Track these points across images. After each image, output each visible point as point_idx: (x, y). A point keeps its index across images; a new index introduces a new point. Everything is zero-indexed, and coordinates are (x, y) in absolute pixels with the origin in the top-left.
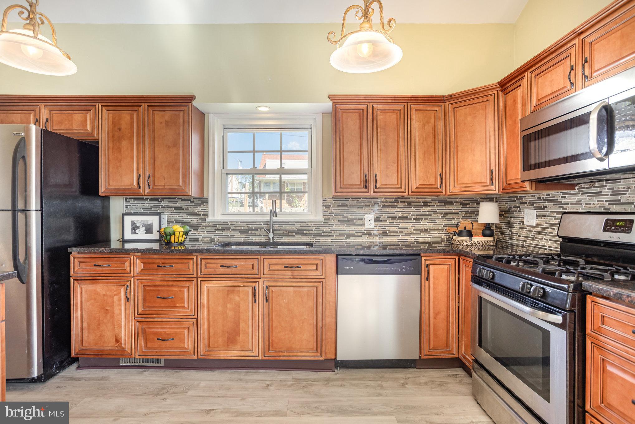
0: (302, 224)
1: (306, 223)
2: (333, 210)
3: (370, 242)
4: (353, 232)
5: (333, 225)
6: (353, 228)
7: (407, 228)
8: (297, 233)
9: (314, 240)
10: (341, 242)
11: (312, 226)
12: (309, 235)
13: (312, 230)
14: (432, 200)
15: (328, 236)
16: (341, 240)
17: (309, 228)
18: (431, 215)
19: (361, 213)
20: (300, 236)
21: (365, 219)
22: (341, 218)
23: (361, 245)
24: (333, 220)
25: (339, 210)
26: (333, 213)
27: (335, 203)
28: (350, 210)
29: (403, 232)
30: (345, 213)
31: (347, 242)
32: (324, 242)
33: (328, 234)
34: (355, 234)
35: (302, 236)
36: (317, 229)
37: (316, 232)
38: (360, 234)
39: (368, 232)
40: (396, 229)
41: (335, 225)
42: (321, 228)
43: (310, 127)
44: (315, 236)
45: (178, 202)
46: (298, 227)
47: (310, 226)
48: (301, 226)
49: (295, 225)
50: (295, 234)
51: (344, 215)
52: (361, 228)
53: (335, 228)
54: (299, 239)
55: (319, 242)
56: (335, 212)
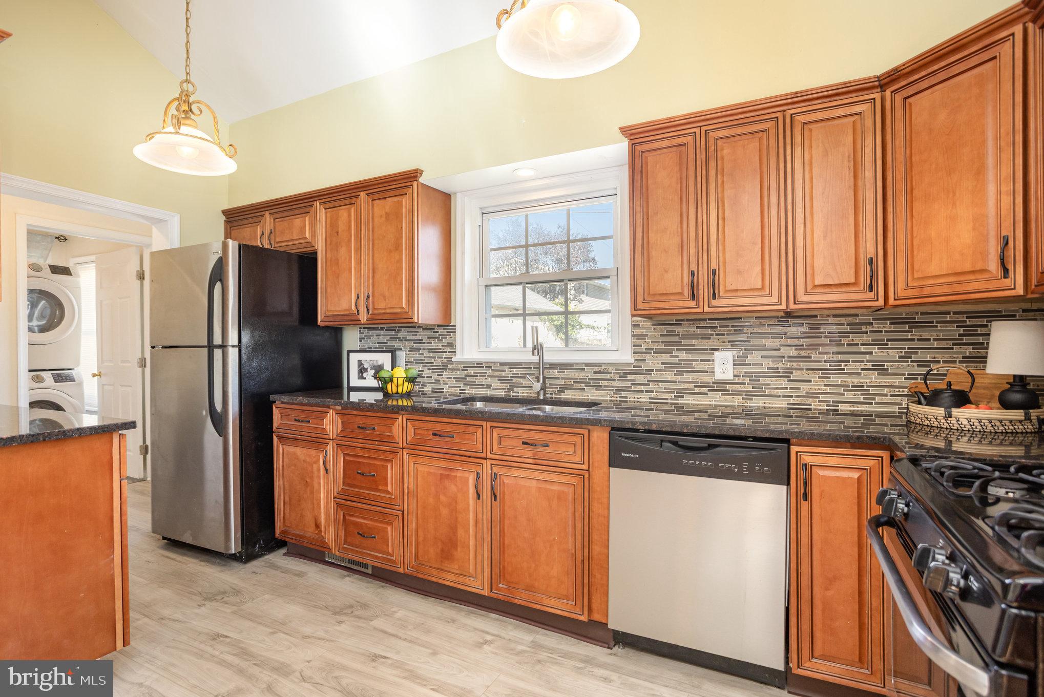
0: (596, 369)
1: (603, 368)
2: (652, 342)
3: (726, 407)
4: (691, 386)
5: (653, 370)
6: (690, 377)
7: (810, 381)
8: (588, 385)
9: (618, 399)
10: (667, 403)
11: (614, 373)
12: (608, 388)
13: (614, 380)
14: (874, 319)
15: (642, 391)
16: (667, 399)
17: (608, 376)
18: (871, 353)
19: (707, 349)
20: (594, 390)
21: (713, 361)
22: (666, 358)
23: (706, 412)
24: (653, 362)
25: (663, 342)
26: (652, 349)
27: (654, 329)
28: (684, 342)
29: (800, 389)
30: (674, 349)
31: (678, 404)
32: (634, 402)
33: (643, 388)
34: (694, 390)
35: (596, 390)
36: (623, 378)
37: (620, 384)
38: (706, 390)
39: (720, 387)
40: (784, 383)
41: (656, 370)
42: (629, 377)
43: (613, 193)
44: (619, 390)
45: (418, 332)
46: (589, 373)
47: (610, 373)
48: (595, 373)
49: (584, 369)
50: (586, 386)
51: (672, 353)
52: (706, 378)
53: (655, 376)
54: (591, 396)
55: (626, 401)
56: (655, 346)
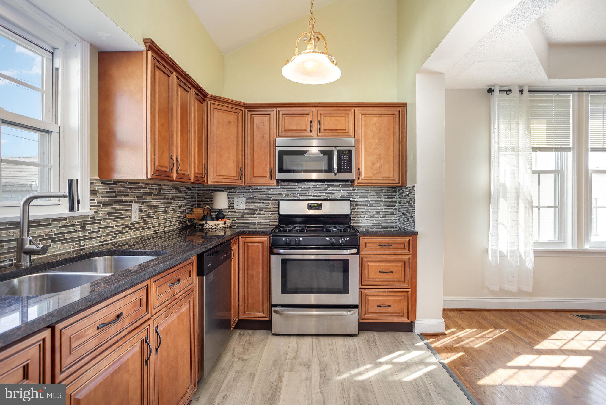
0: (61, 223)
1: (68, 221)
2: (102, 197)
3: (134, 238)
4: (120, 228)
5: (101, 220)
6: (120, 222)
7: (158, 218)
8: (54, 240)
9: (79, 248)
10: (109, 244)
11: (76, 225)
12: (71, 240)
13: (76, 231)
14: (172, 188)
15: (94, 238)
16: (109, 240)
17: (72, 229)
18: (172, 203)
19: (128, 202)
20: (59, 245)
21: (131, 210)
22: (109, 209)
23: (127, 244)
24: (102, 212)
25: (108, 197)
26: (101, 203)
27: (102, 187)
28: (118, 197)
29: (156, 222)
30: (113, 202)
31: (114, 242)
32: (90, 248)
33: (95, 235)
34: (122, 230)
35: (62, 243)
36: (83, 229)
37: (80, 234)
38: (127, 229)
39: (132, 227)
40: (152, 220)
41: (104, 219)
42: (87, 227)
43: (51, 51)
44: (80, 240)
47: (73, 225)
48: (61, 227)
49: (50, 225)
50: (52, 242)
51: (112, 205)
52: (128, 222)
53: (103, 224)
54: (57, 251)
55: (84, 249)
56: (103, 200)
